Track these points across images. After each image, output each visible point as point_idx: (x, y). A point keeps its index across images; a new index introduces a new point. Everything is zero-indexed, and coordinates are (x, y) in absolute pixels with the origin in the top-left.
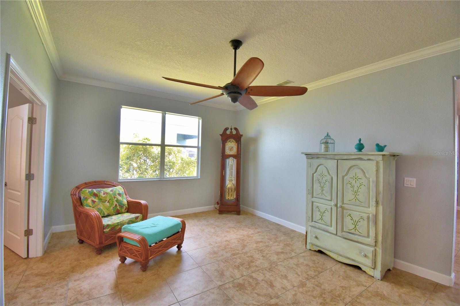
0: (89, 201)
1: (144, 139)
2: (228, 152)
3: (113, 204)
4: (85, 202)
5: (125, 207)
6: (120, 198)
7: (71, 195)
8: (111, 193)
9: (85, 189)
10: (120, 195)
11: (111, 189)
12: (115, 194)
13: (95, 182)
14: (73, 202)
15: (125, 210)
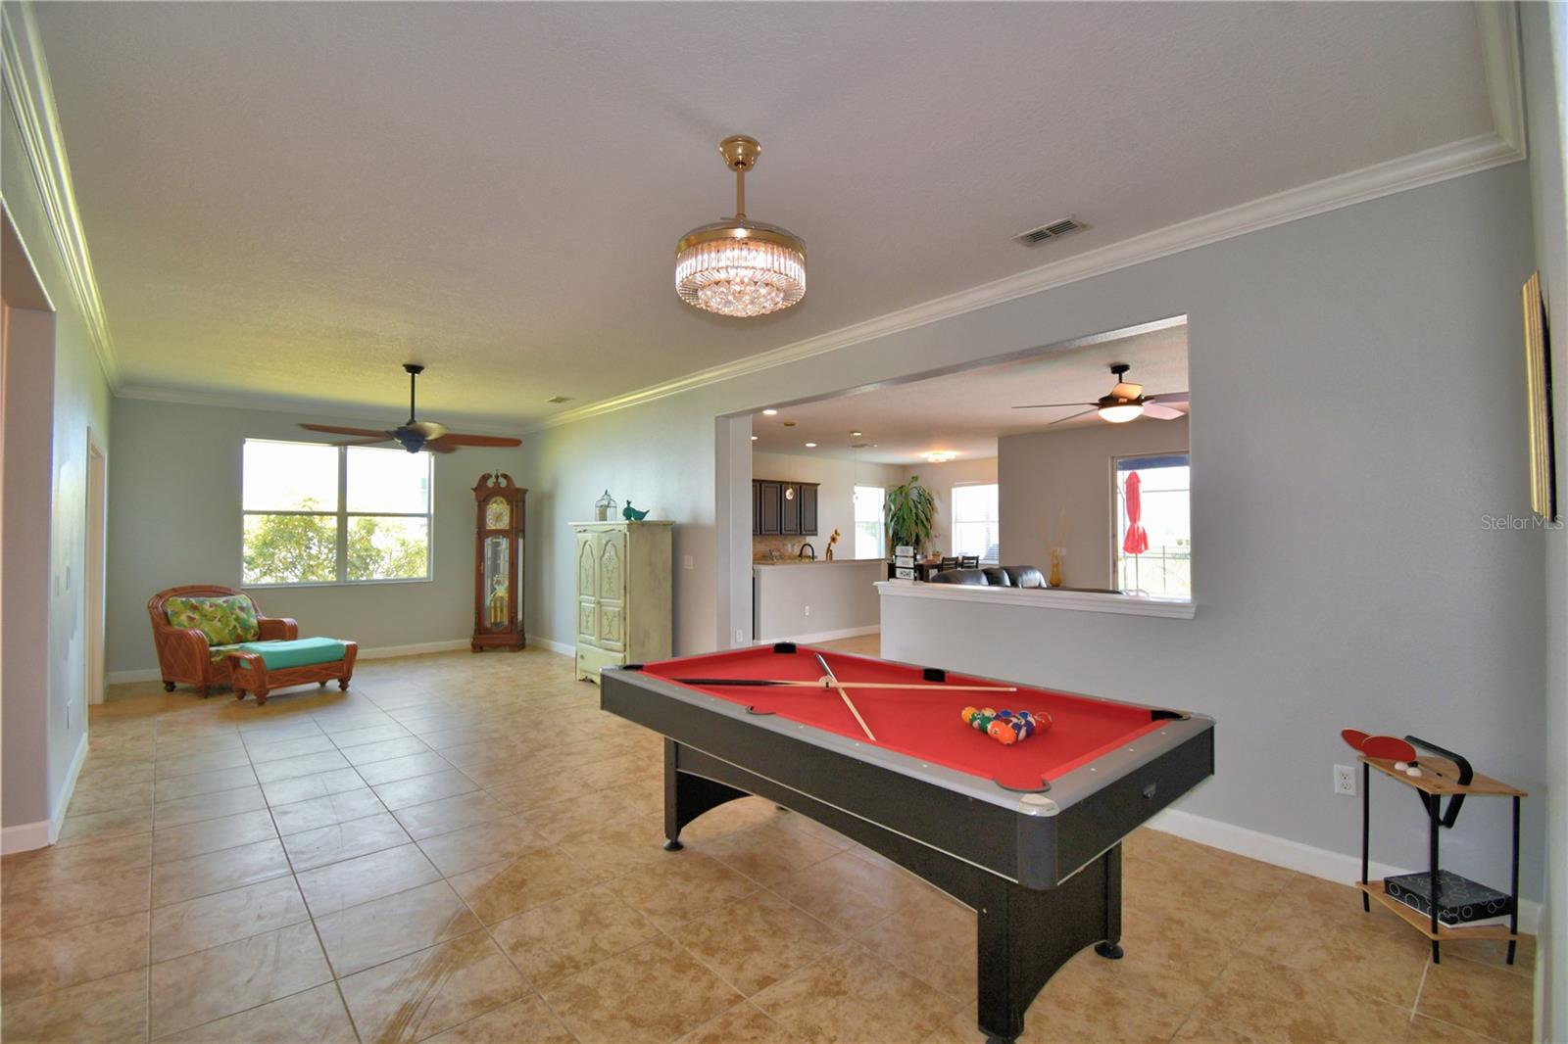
0: (183, 618)
1: (305, 501)
2: (491, 525)
3: (229, 626)
4: (175, 619)
5: (253, 631)
6: (243, 615)
7: (149, 607)
8: (225, 605)
9: (174, 598)
10: (242, 609)
11: (225, 599)
12: (232, 607)
13: (193, 587)
14: (153, 619)
15: (254, 636)
